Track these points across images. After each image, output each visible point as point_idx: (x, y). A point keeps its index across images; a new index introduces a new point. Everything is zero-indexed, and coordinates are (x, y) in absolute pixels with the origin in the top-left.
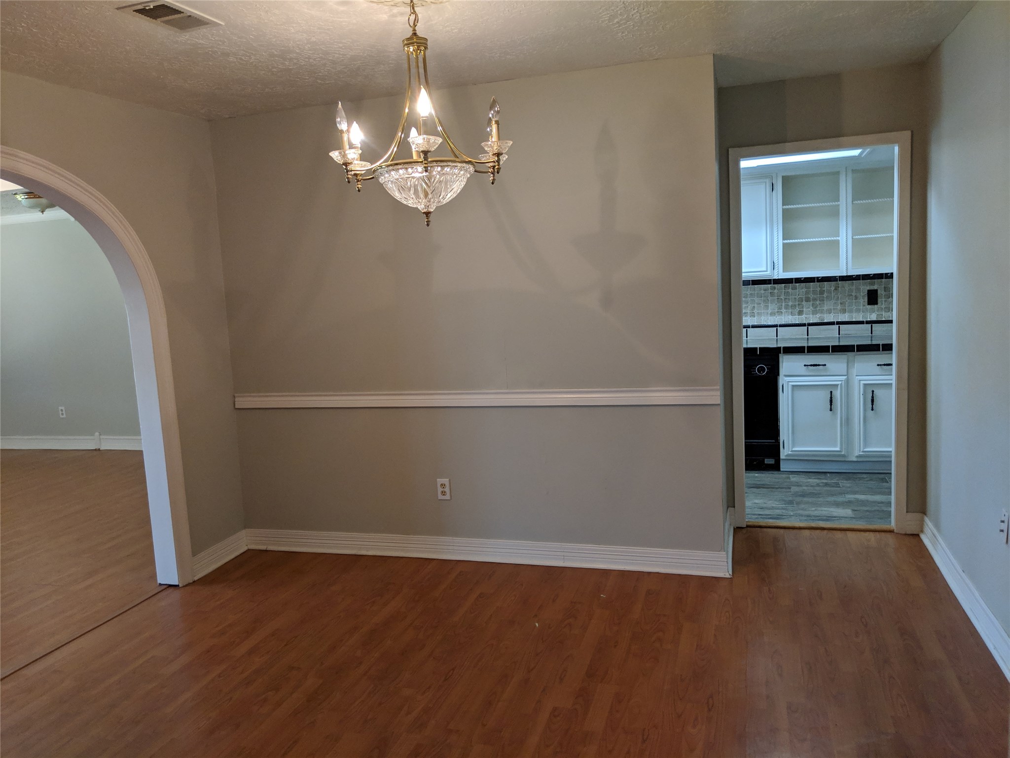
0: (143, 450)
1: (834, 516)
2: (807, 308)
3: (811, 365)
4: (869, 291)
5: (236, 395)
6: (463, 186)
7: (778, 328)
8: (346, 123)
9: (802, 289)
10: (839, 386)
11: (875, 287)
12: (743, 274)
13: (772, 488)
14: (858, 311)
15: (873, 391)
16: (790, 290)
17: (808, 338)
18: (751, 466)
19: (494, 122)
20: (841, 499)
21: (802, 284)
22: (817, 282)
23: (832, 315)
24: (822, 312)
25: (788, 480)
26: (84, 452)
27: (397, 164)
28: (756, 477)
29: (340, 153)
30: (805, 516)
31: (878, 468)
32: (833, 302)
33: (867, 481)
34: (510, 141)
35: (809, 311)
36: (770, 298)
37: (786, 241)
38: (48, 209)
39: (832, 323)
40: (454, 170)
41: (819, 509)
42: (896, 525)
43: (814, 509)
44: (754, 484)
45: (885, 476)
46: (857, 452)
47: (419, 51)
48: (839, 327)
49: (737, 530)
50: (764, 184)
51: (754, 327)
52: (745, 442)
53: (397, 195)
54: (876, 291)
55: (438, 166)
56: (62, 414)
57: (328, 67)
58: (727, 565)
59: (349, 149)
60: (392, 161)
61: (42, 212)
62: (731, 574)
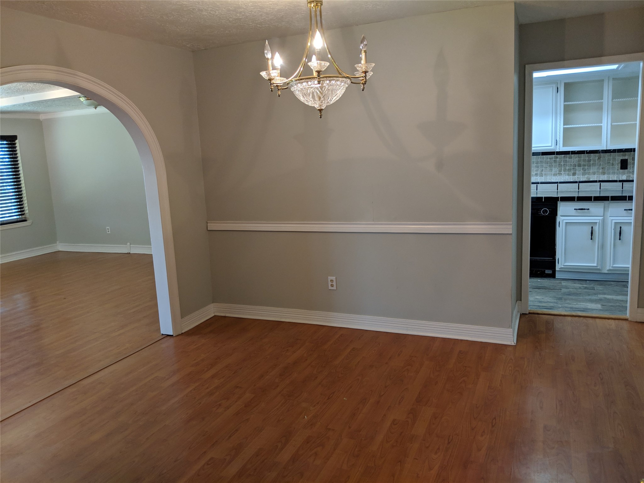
0: (153, 254)
1: (589, 308)
2: (579, 171)
3: (579, 209)
4: (622, 160)
5: (208, 222)
6: (343, 93)
7: (558, 184)
8: (271, 54)
9: (576, 158)
10: (598, 223)
11: (626, 158)
12: (533, 148)
13: (548, 289)
14: (614, 173)
15: (621, 227)
16: (568, 159)
17: (578, 191)
18: (534, 274)
19: (363, 52)
20: (595, 298)
21: (576, 155)
22: (586, 154)
23: (596, 176)
24: (589, 174)
25: (561, 284)
26: (121, 255)
27: (302, 79)
28: (539, 282)
29: (266, 73)
30: (569, 308)
31: (621, 278)
32: (596, 167)
33: (614, 286)
34: (373, 64)
35: (580, 173)
36: (553, 164)
37: (566, 126)
38: (99, 107)
39: (596, 182)
40: (337, 83)
41: (579, 303)
42: (630, 315)
43: (575, 303)
44: (536, 286)
45: (624, 284)
46: (608, 266)
47: (317, 7)
48: (600, 184)
49: (522, 315)
50: (552, 88)
51: (542, 183)
52: (530, 259)
53: (302, 99)
54: (627, 160)
55: (327, 80)
56: (108, 231)
57: (264, 17)
58: (513, 337)
59: (272, 70)
60: (299, 77)
61: (96, 108)
62: (516, 343)
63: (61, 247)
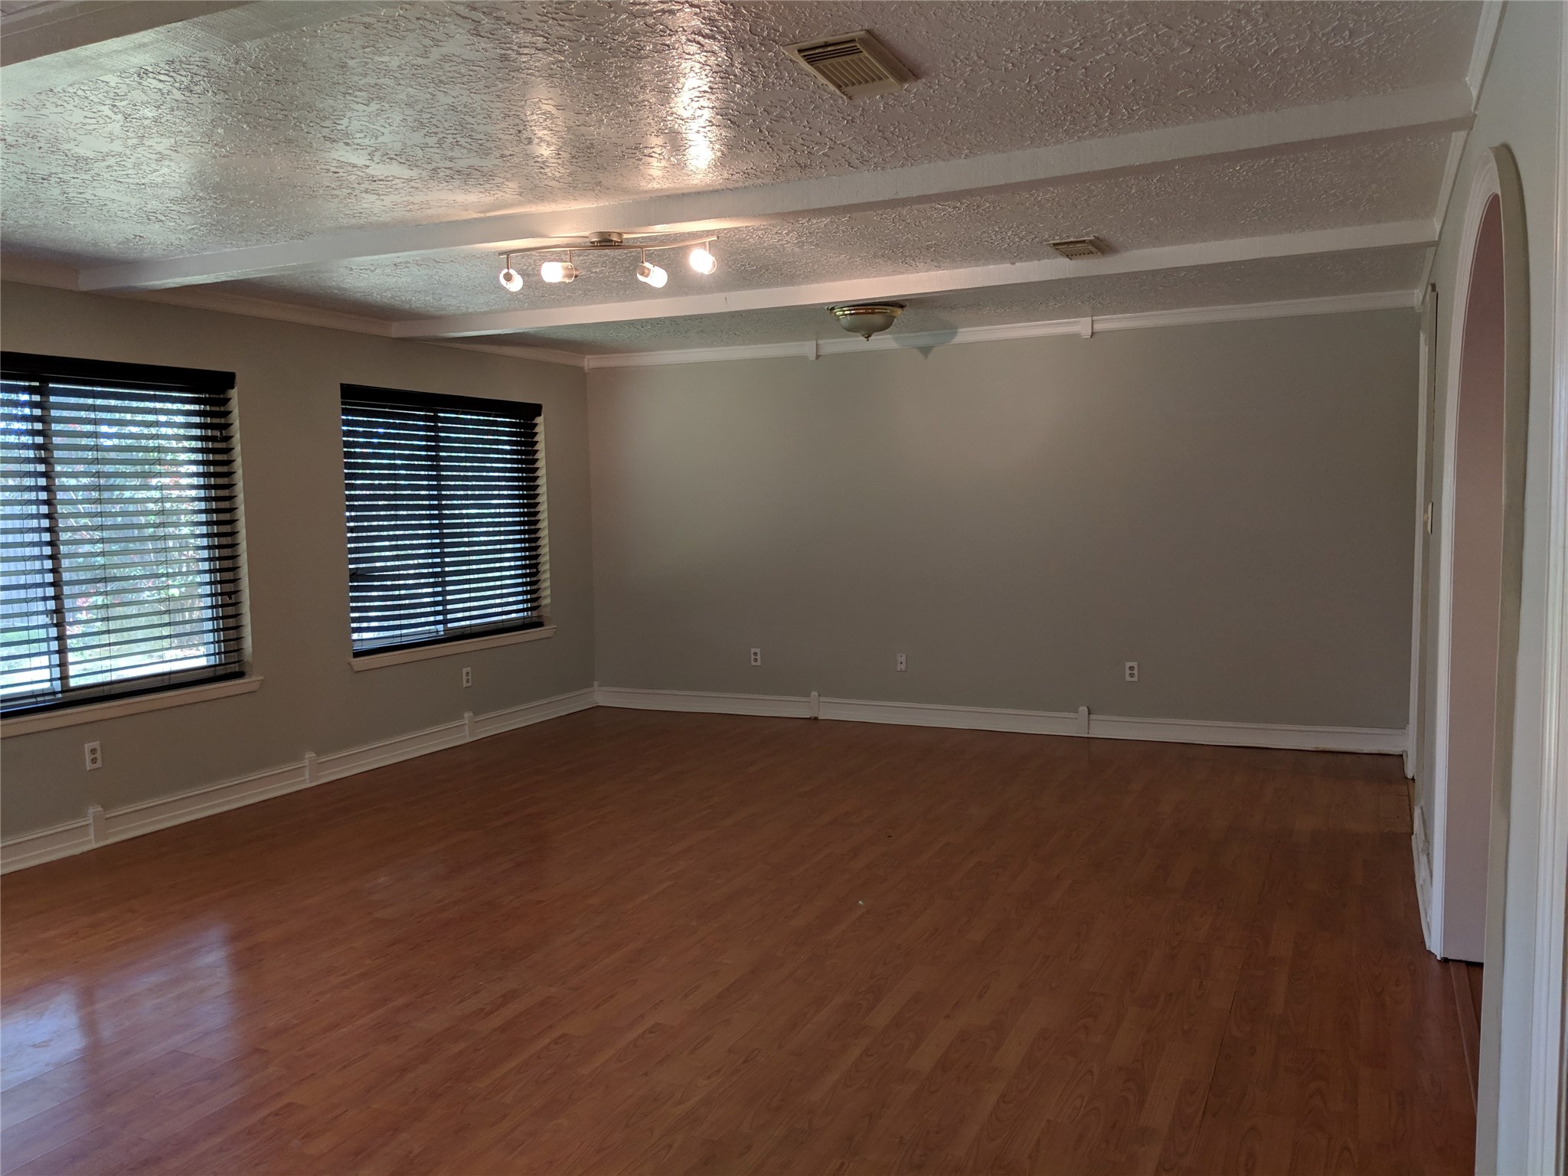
56: (755, 660)
61: (867, 337)
63: (603, 696)
